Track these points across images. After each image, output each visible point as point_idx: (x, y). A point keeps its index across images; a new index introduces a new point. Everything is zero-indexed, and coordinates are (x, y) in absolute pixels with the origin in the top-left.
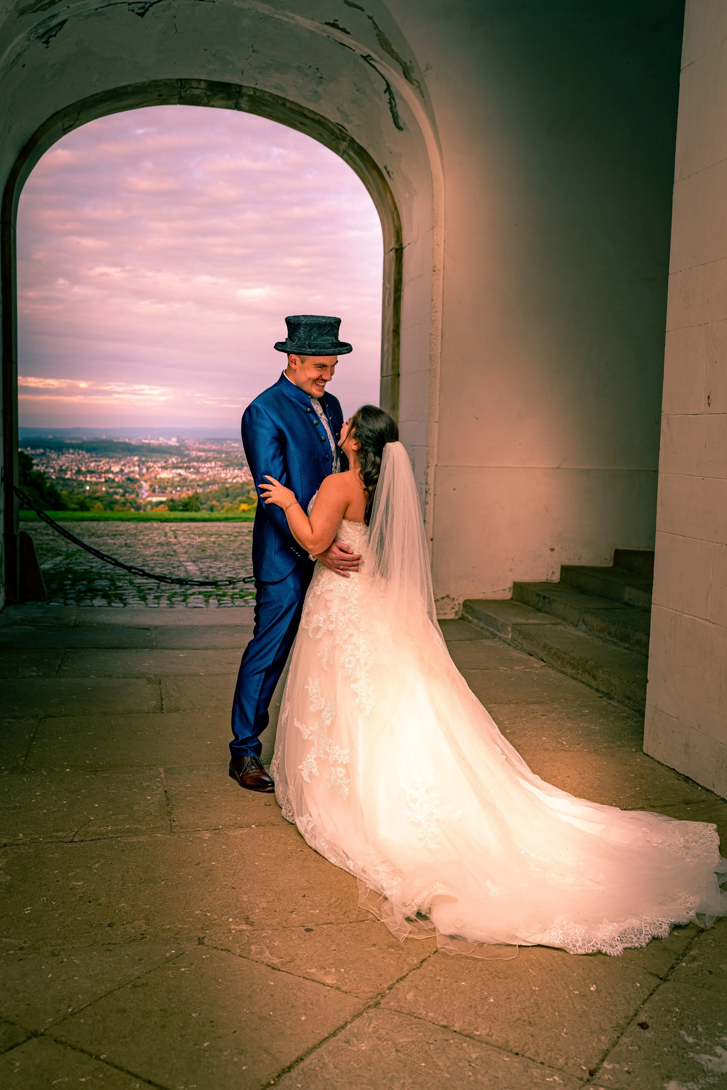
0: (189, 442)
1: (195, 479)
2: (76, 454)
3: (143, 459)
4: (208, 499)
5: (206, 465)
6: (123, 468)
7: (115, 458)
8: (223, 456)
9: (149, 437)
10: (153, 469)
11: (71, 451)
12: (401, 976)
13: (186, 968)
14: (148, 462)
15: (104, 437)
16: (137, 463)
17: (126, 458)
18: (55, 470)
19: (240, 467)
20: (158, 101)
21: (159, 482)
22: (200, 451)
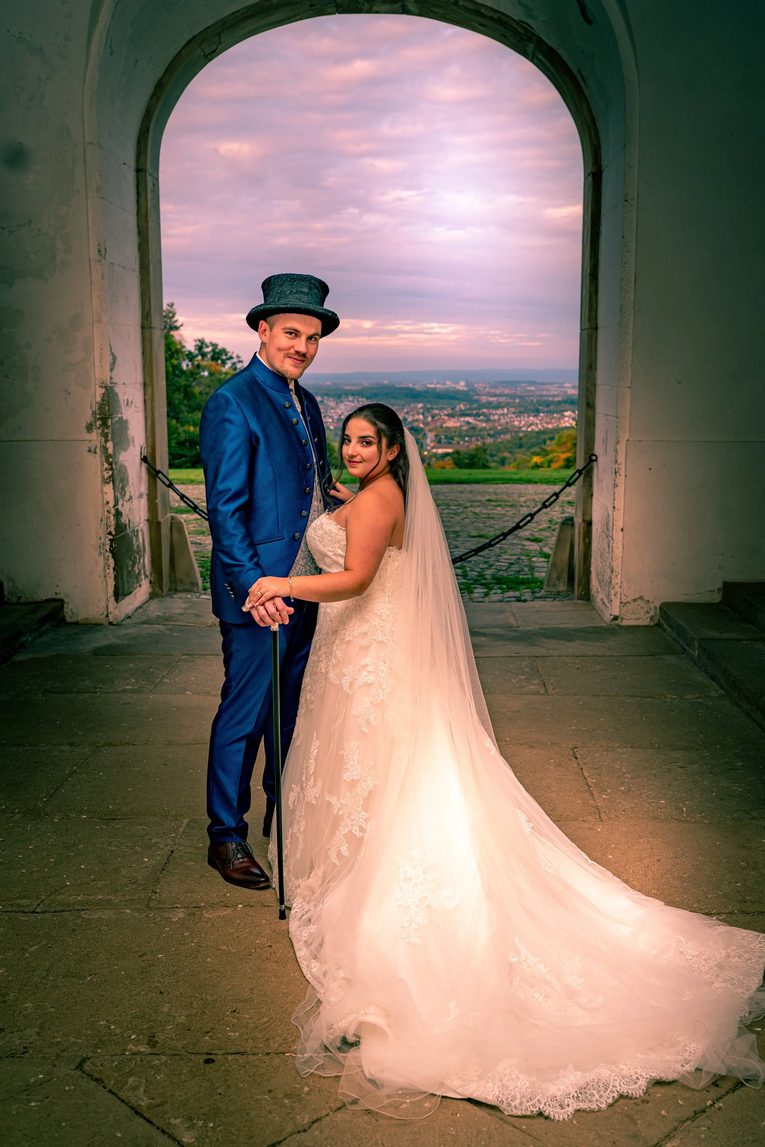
0: (479, 386)
1: (485, 427)
2: (356, 402)
3: (429, 406)
4: (499, 450)
5: (498, 412)
6: (406, 416)
7: (398, 405)
8: (517, 401)
9: (435, 381)
10: (438, 417)
11: (350, 398)
12: (275, 1141)
13: (37, 1101)
14: (433, 409)
15: (386, 382)
16: (421, 411)
17: (409, 405)
18: (333, 419)
19: (536, 413)
20: (311, 12)
21: (445, 432)
22: (491, 396)
